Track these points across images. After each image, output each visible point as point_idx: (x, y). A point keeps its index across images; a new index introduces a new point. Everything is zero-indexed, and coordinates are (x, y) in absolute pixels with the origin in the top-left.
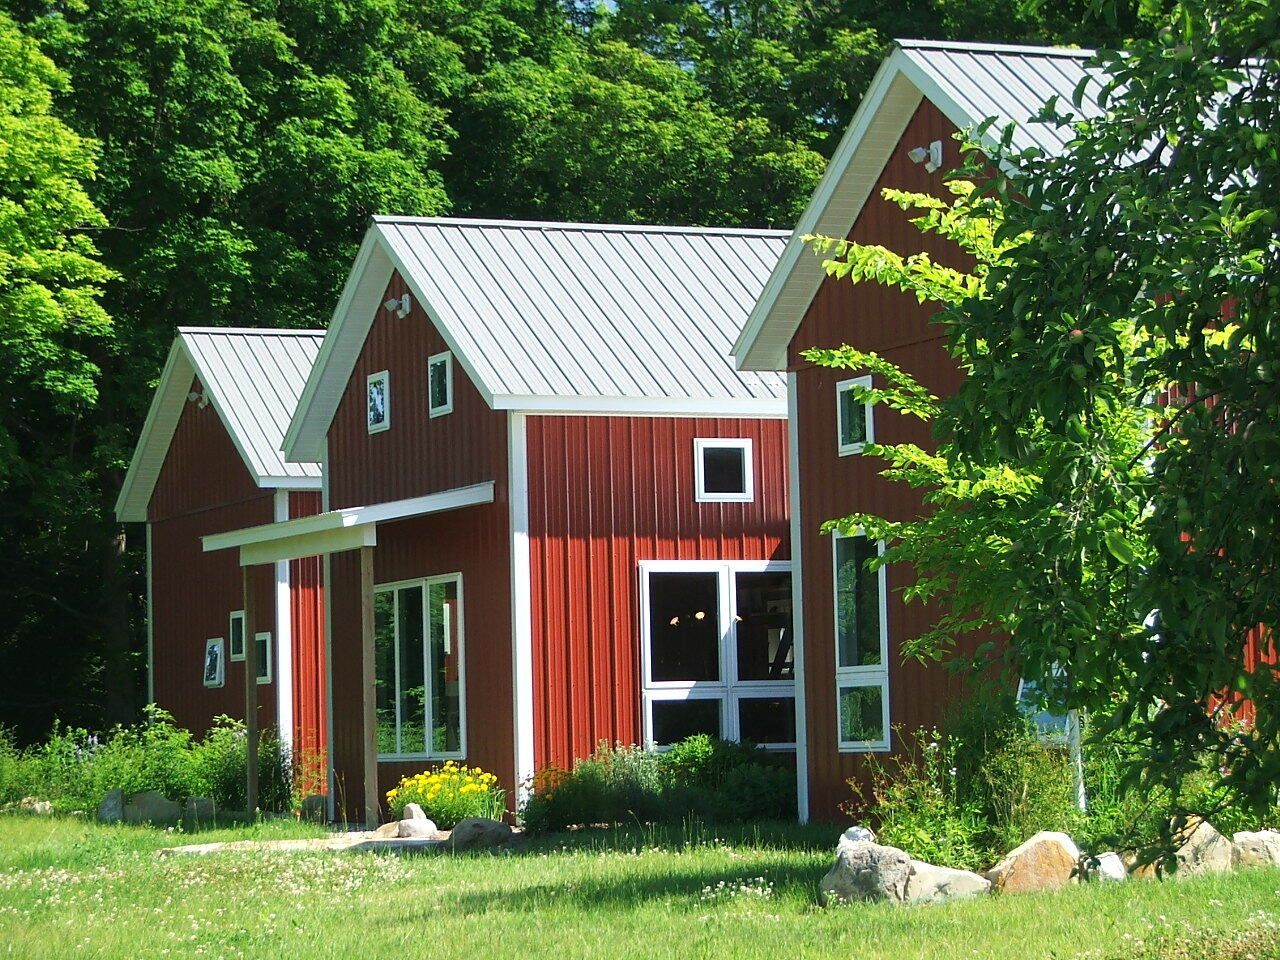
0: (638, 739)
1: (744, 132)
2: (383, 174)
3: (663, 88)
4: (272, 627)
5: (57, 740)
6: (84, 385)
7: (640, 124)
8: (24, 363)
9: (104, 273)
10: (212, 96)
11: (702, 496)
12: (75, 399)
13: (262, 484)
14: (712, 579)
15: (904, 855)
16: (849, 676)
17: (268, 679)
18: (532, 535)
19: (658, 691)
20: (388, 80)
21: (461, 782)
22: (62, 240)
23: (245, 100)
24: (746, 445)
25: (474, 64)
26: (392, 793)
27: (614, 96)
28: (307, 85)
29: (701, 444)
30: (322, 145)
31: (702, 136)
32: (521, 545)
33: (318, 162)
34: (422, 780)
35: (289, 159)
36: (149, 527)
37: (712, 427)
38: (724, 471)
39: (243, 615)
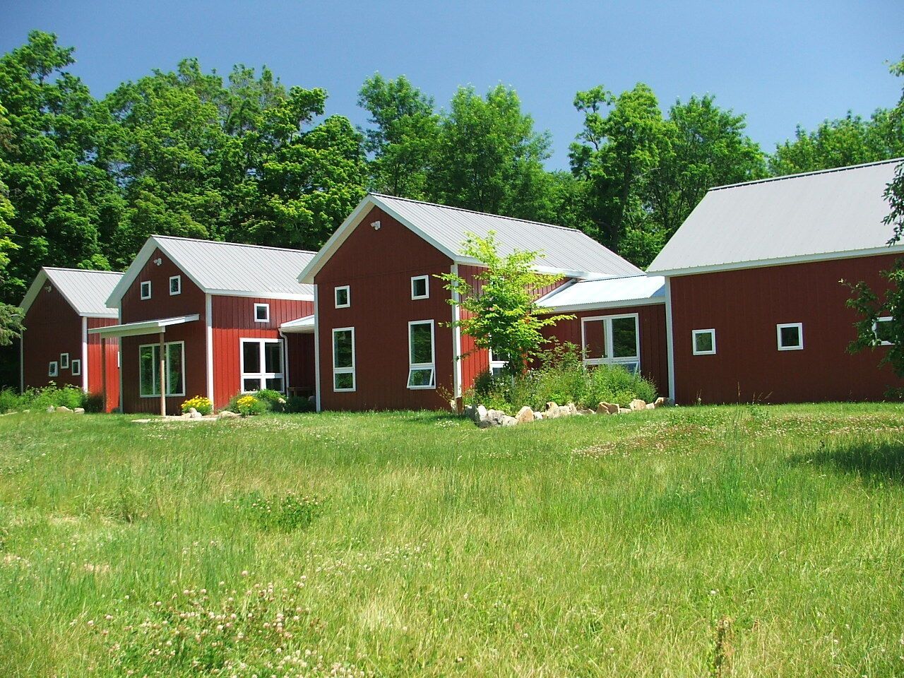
0: (240, 389)
4: (81, 358)
11: (256, 320)
13: (81, 315)
14: (258, 344)
17: (79, 374)
18: (213, 327)
19: (245, 376)
24: (266, 305)
26: (183, 405)
29: (256, 305)
32: (210, 330)
34: (191, 401)
37: (260, 300)
38: (262, 314)
39: (67, 354)
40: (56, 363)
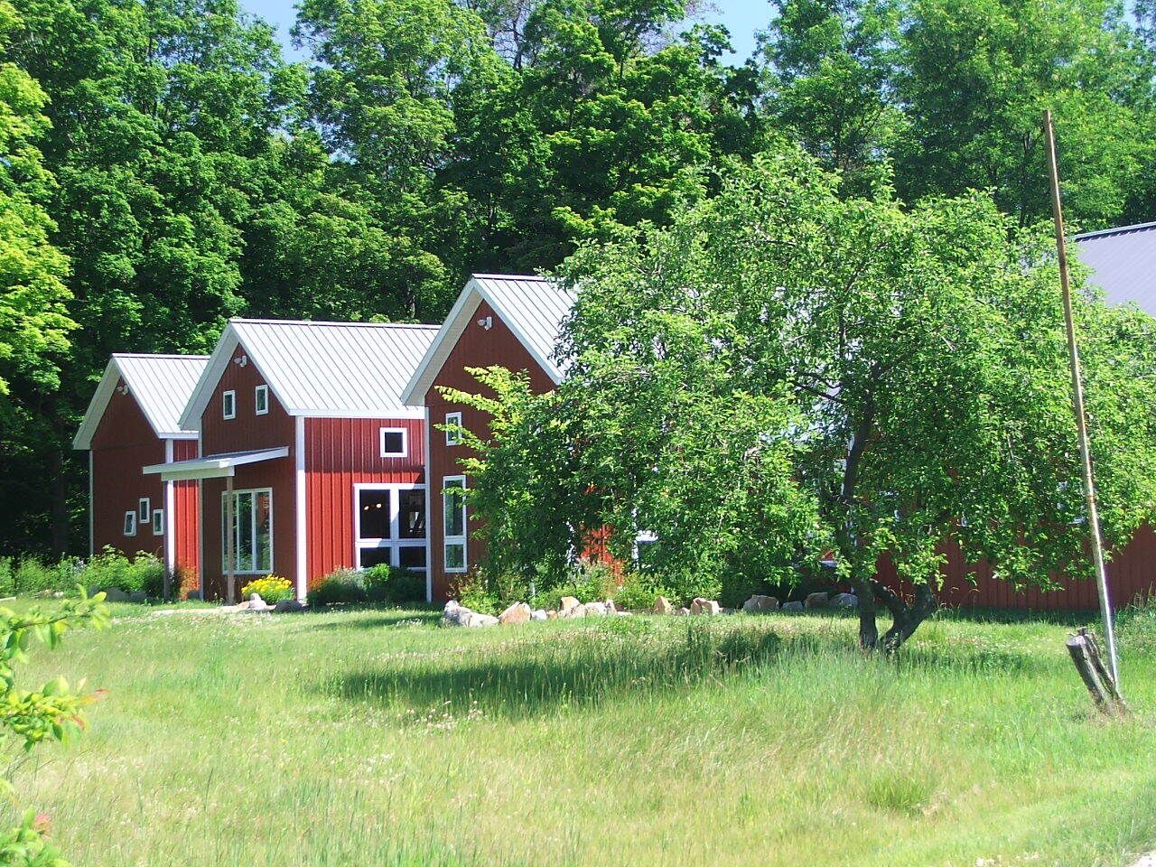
0: (353, 565)
1: (398, 244)
2: (210, 269)
3: (354, 218)
4: (163, 507)
5: (64, 562)
6: (52, 378)
7: (343, 239)
8: (23, 366)
9: (73, 325)
10: (121, 227)
11: (384, 454)
12: (49, 386)
13: (161, 437)
14: (388, 492)
15: (469, 610)
16: (449, 540)
17: (161, 533)
18: (306, 471)
19: (362, 543)
20: (211, 215)
21: (276, 585)
22: (48, 306)
23: (137, 228)
24: (404, 431)
25: (254, 203)
26: (244, 589)
27: (329, 224)
28: (169, 219)
29: (383, 431)
30: (178, 252)
31: (375, 246)
32: (301, 476)
33: (177, 262)
34: (258, 583)
35: (162, 260)
36: (91, 453)
37: (389, 423)
38: (394, 443)
39: (147, 500)
40: (134, 513)
